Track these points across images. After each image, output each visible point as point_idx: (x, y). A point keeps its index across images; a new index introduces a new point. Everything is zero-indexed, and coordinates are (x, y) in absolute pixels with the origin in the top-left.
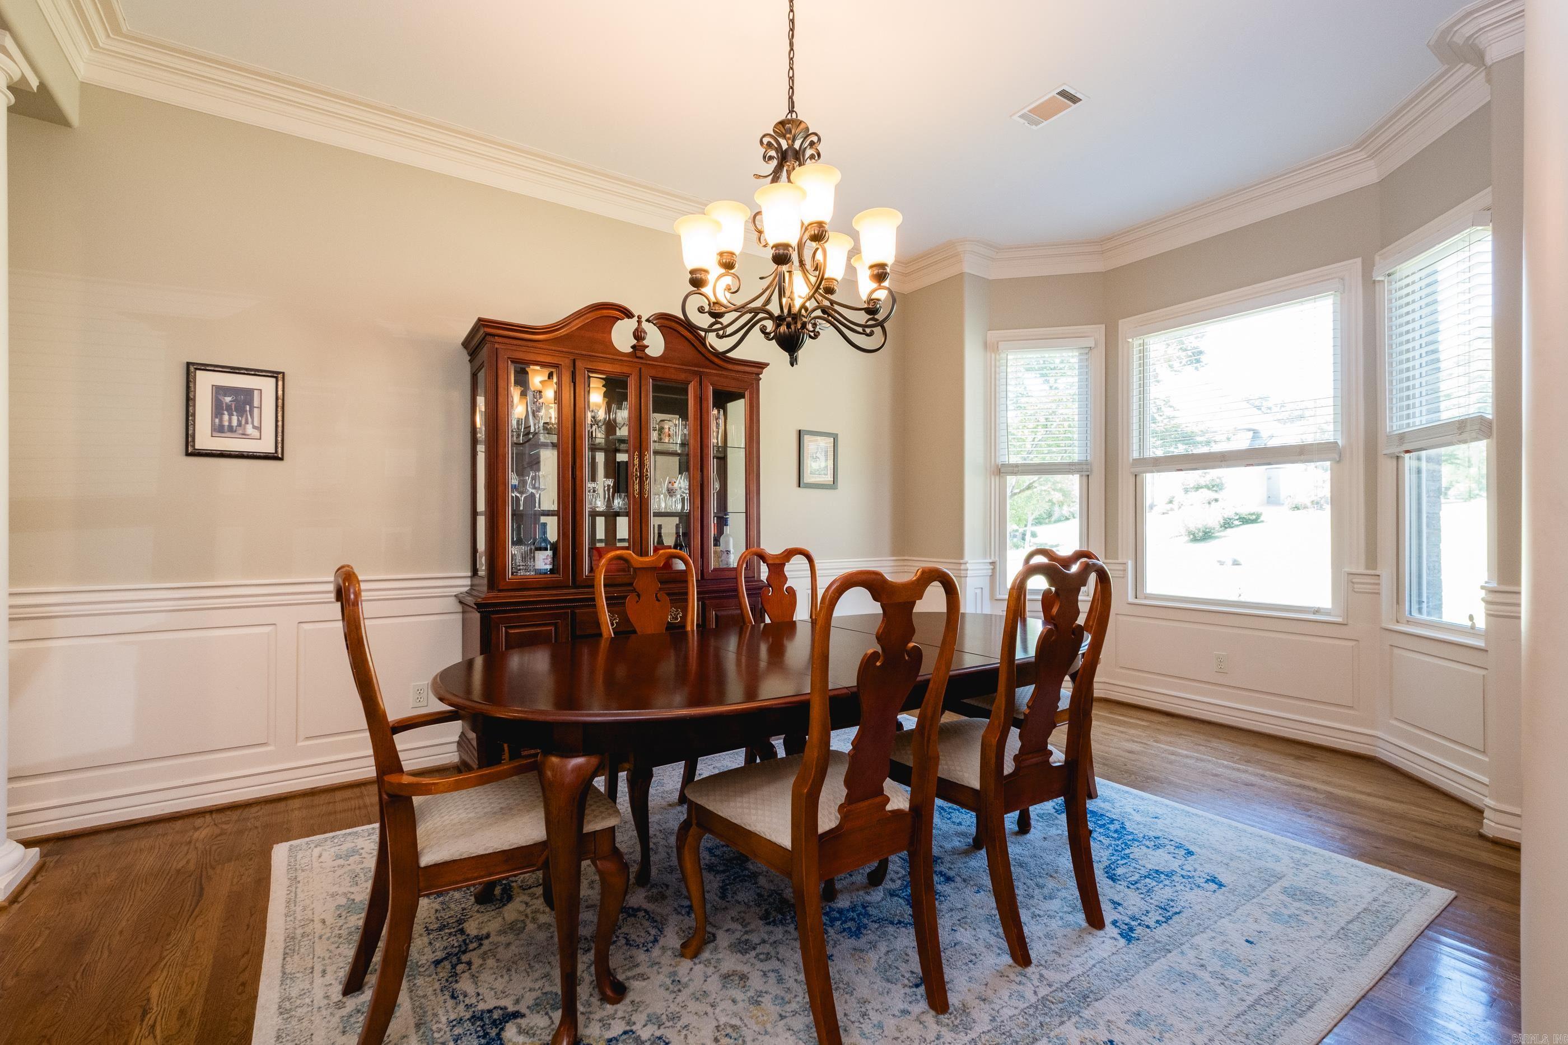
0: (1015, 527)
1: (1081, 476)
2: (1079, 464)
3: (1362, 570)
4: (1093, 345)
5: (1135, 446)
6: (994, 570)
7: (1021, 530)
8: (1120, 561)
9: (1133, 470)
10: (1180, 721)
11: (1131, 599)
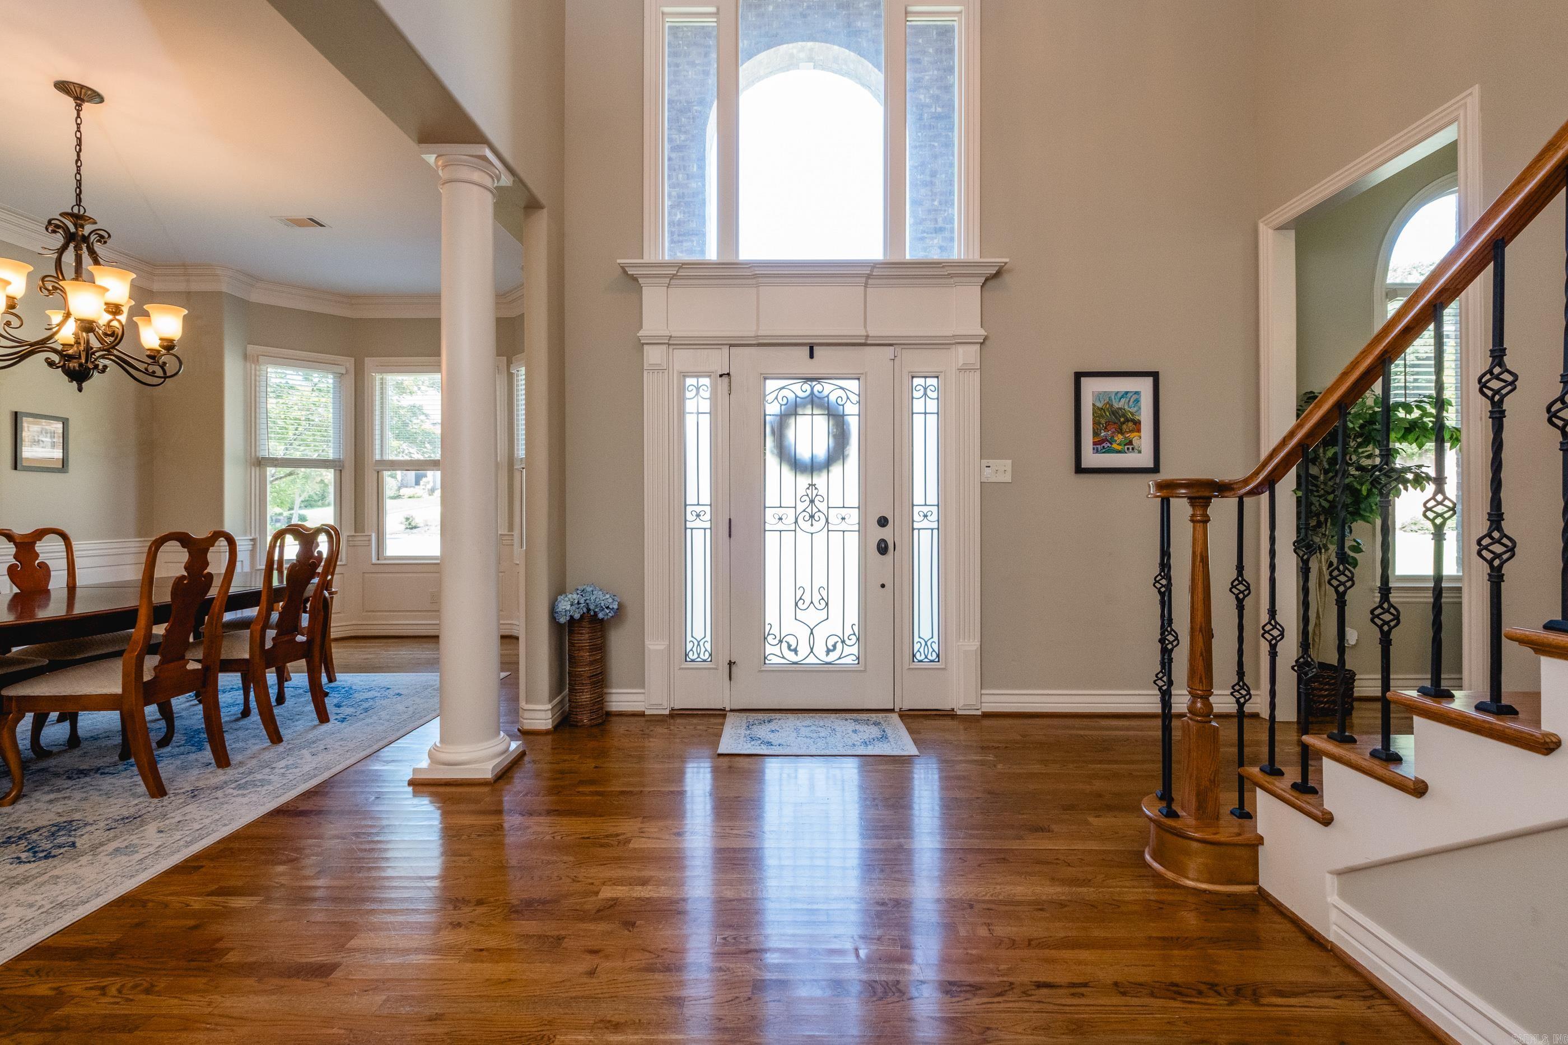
0: (278, 510)
1: (335, 470)
2: (333, 461)
3: (506, 533)
4: (344, 372)
5: (378, 451)
6: (254, 545)
7: (286, 514)
8: (366, 534)
9: (377, 468)
10: (408, 640)
11: (374, 560)
